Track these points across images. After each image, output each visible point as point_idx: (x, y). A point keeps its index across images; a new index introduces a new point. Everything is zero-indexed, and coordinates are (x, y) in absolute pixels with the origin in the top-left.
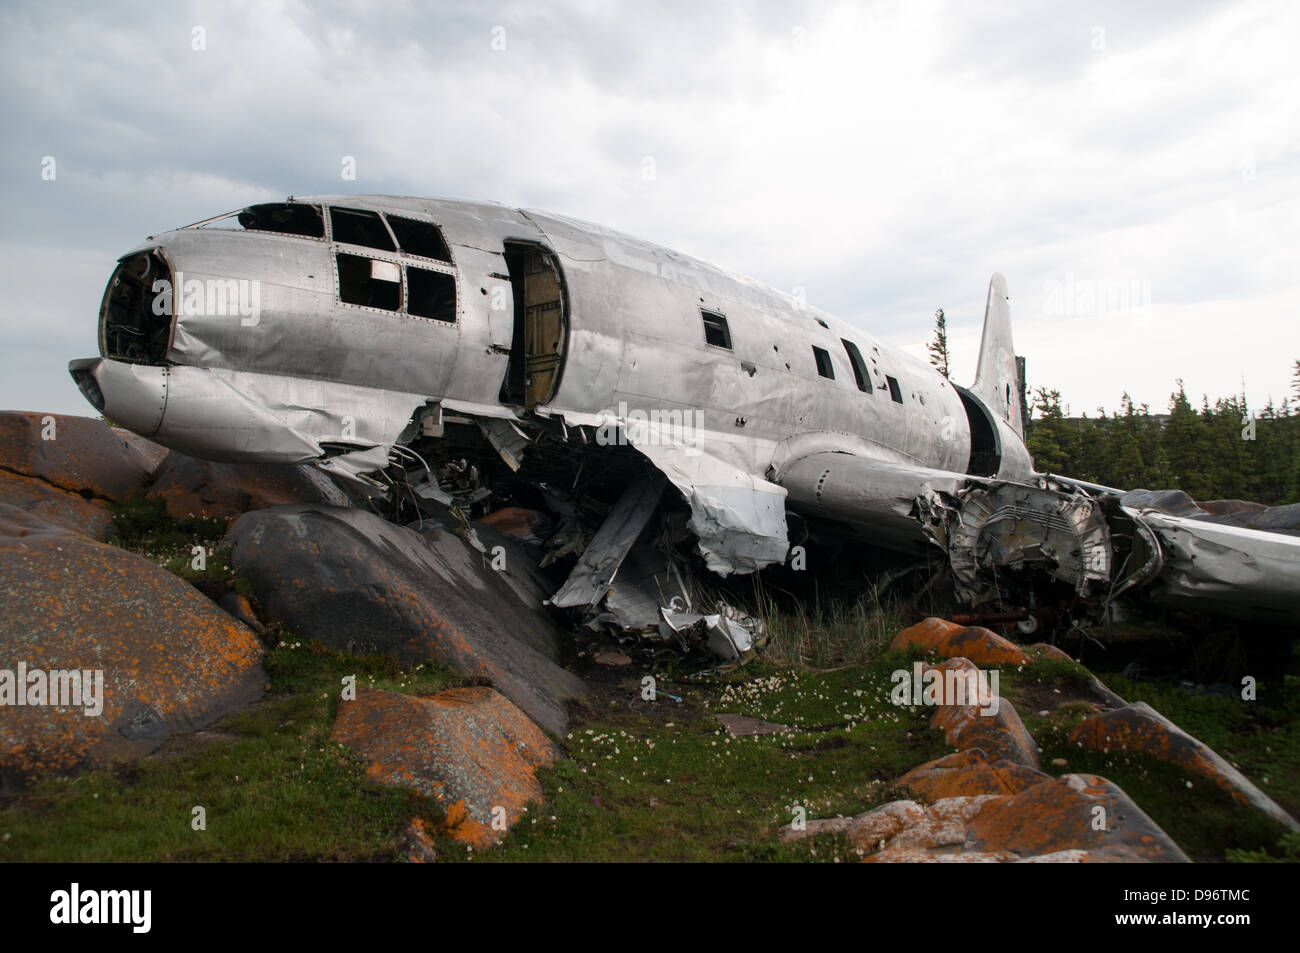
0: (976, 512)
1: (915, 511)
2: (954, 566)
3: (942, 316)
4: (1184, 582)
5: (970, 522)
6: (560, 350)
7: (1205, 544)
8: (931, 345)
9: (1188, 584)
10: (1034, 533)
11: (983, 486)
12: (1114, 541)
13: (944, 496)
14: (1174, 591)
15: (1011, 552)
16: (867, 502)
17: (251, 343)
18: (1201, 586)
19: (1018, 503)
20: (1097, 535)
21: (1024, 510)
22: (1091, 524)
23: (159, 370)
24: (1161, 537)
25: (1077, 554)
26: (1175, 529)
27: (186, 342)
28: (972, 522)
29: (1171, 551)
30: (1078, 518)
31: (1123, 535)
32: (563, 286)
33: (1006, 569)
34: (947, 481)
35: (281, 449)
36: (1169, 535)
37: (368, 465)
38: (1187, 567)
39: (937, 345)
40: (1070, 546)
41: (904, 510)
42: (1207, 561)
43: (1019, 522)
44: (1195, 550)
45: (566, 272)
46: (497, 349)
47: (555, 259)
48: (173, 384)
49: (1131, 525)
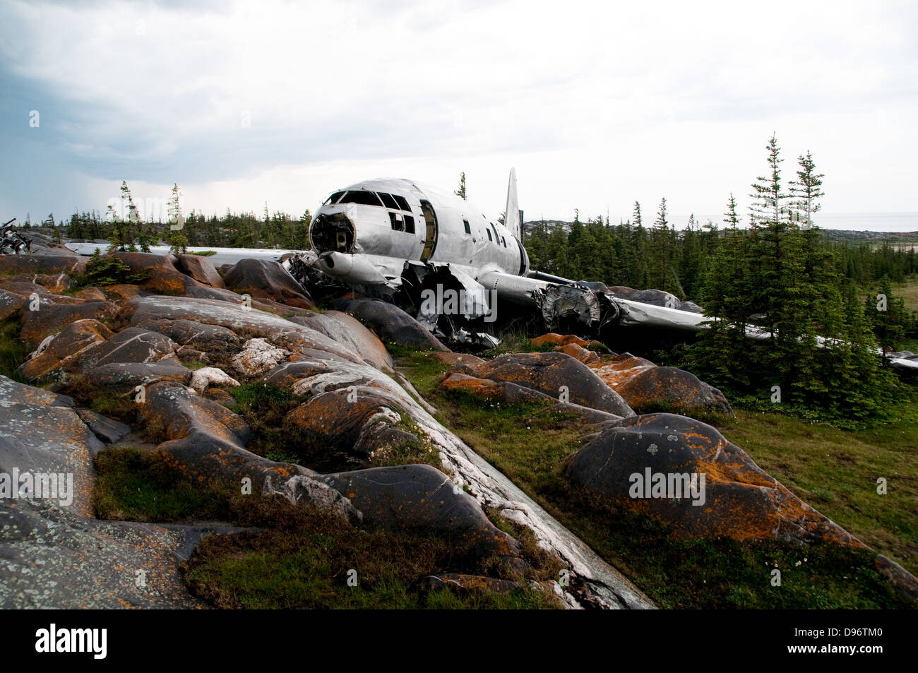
0: (552, 296)
1: (533, 295)
2: (544, 316)
3: (463, 176)
4: (625, 321)
5: (550, 300)
6: (434, 240)
7: (632, 309)
8: (457, 192)
9: (626, 322)
10: (571, 304)
11: (555, 287)
12: (601, 307)
13: (542, 290)
14: (621, 324)
15: (563, 310)
16: (515, 292)
17: (372, 245)
18: (630, 322)
19: (566, 293)
20: (595, 305)
21: (569, 295)
22: (594, 300)
23: (350, 255)
24: (619, 306)
25: (588, 311)
26: (623, 303)
27: (358, 246)
28: (551, 299)
29: (622, 311)
30: (588, 299)
31: (605, 305)
32: (435, 216)
33: (561, 317)
34: (543, 284)
35: (378, 280)
36: (621, 305)
37: (396, 284)
38: (626, 316)
39: (460, 192)
40: (584, 309)
41: (529, 295)
42: (633, 314)
43: (566, 300)
44: (629, 311)
45: (436, 212)
46: (423, 242)
47: (431, 206)
48: (354, 260)
49: (609, 302)
